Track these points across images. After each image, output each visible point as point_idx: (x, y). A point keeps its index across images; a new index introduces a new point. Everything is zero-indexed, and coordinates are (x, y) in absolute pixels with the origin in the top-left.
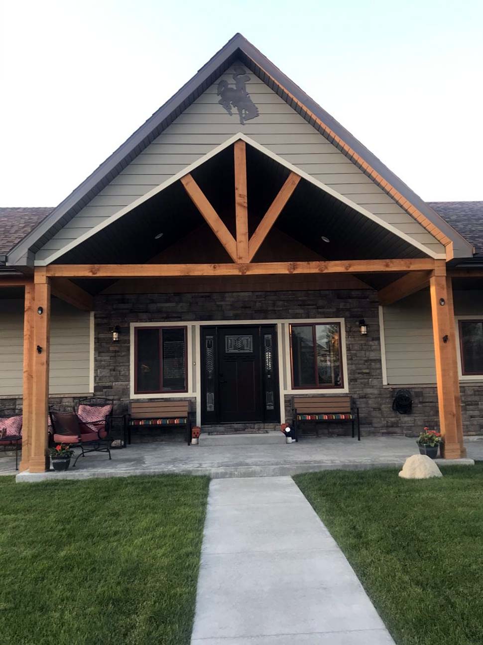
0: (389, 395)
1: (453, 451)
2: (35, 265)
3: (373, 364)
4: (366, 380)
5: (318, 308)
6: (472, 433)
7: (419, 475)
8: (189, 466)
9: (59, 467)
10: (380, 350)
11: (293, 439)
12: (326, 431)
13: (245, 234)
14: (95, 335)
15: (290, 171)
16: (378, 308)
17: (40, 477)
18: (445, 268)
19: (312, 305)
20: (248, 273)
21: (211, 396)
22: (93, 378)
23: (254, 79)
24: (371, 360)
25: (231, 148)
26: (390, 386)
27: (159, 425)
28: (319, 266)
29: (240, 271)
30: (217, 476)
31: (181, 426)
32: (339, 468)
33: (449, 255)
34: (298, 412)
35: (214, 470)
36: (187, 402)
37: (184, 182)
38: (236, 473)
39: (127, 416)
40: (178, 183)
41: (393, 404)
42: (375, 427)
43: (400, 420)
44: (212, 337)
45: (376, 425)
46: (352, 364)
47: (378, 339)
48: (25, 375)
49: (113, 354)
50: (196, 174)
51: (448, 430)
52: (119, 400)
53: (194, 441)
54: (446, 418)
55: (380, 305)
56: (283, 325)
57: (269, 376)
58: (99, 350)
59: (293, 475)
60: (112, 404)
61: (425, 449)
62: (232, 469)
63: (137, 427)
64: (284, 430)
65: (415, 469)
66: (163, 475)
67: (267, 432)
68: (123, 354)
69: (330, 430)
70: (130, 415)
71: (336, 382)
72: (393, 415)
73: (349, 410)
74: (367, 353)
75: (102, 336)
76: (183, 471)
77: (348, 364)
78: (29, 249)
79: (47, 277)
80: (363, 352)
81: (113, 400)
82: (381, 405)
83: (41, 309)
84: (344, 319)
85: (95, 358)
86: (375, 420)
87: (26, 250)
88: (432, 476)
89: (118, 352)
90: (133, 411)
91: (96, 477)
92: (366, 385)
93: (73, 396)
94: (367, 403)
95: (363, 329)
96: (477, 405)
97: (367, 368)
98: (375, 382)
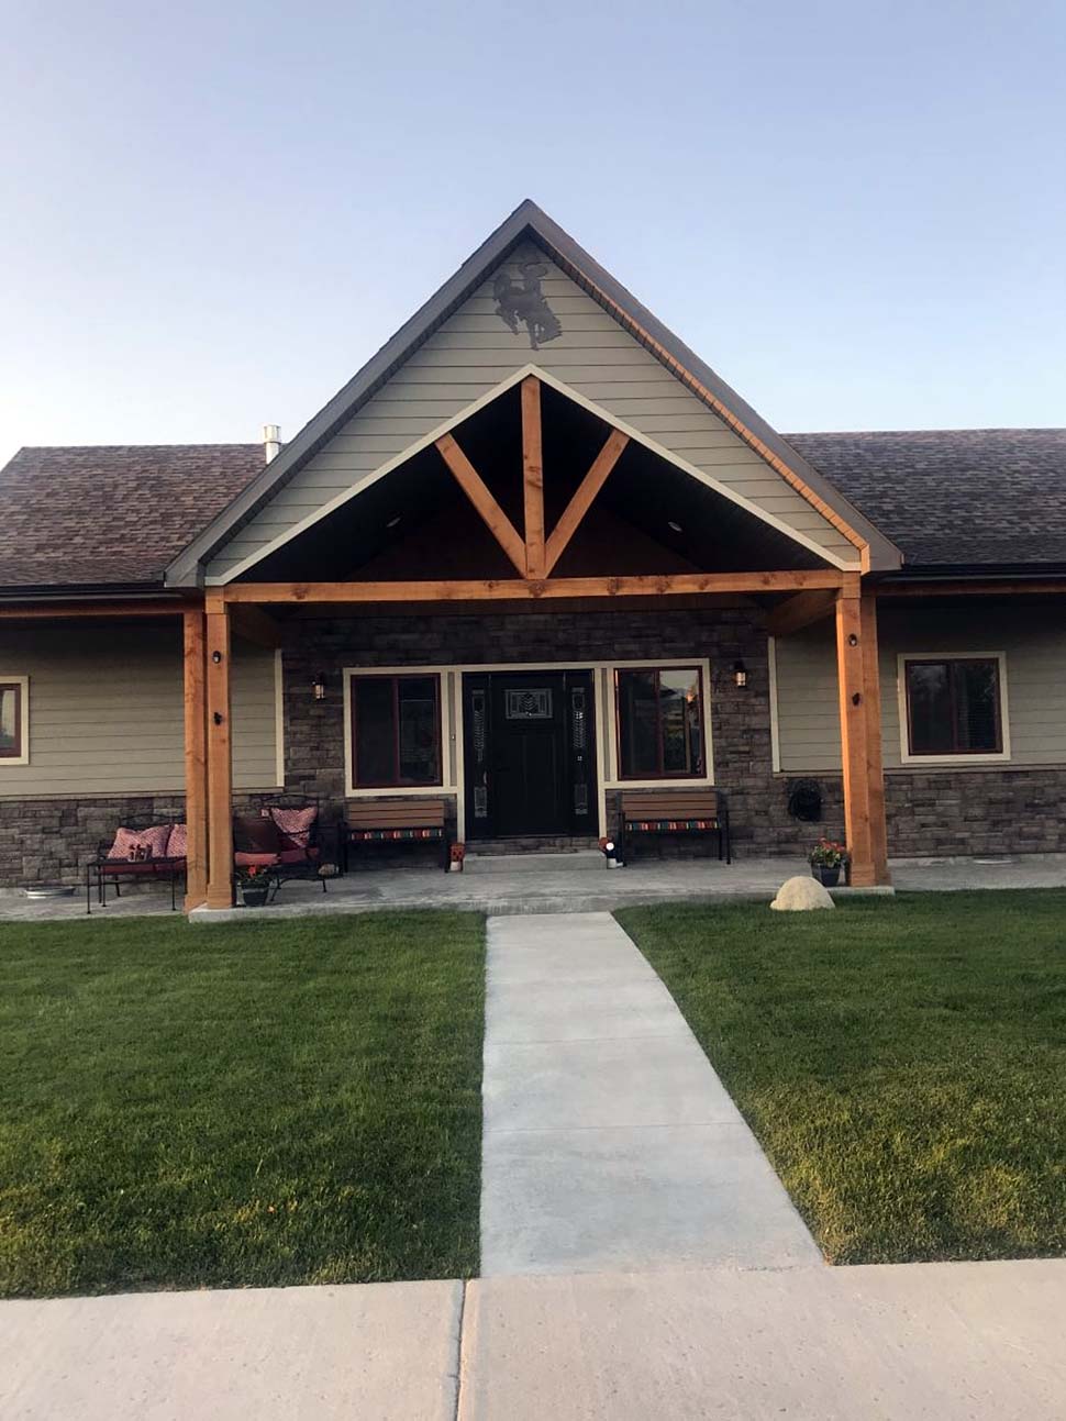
0: (782, 790)
1: (864, 874)
2: (206, 584)
3: (757, 736)
4: (745, 765)
5: (664, 641)
6: (922, 853)
7: (798, 906)
8: (450, 898)
9: (252, 901)
10: (769, 712)
11: (618, 861)
12: (676, 850)
13: (539, 532)
14: (284, 688)
15: (611, 428)
16: (767, 640)
17: (225, 915)
18: (859, 585)
19: (655, 636)
20: (543, 596)
21: (481, 792)
22: (282, 761)
23: (555, 272)
24: (754, 730)
25: (517, 389)
26: (786, 774)
27: (398, 839)
28: (656, 584)
29: (531, 592)
30: (498, 912)
31: (433, 842)
32: (684, 899)
33: (864, 567)
34: (627, 817)
35: (491, 904)
36: (442, 802)
37: (440, 447)
38: (526, 907)
39: (342, 826)
40: (432, 449)
41: (790, 803)
42: (759, 844)
43: (800, 831)
44: (482, 692)
45: (759, 840)
46: (720, 737)
47: (767, 694)
48: (189, 758)
49: (314, 722)
50: (458, 433)
51: (856, 841)
52: (327, 798)
53: (454, 865)
54: (853, 824)
55: (771, 635)
56: (604, 670)
57: (580, 759)
58: (291, 714)
59: (613, 910)
60: (318, 806)
61: (819, 872)
62: (520, 902)
63: (360, 845)
64: (605, 847)
65: (792, 896)
66: (414, 910)
67: (576, 851)
68: (332, 721)
69: (682, 849)
70: (346, 824)
71: (694, 766)
72: (789, 823)
73: (713, 814)
74: (747, 719)
75: (295, 690)
76: (445, 904)
77: (714, 737)
78: (199, 561)
79: (225, 603)
80: (740, 717)
81: (317, 799)
82: (769, 806)
83: (217, 654)
84: (707, 660)
85: (285, 728)
86: (759, 831)
87: (196, 562)
88: (818, 907)
89: (324, 717)
90: (351, 816)
91: (311, 914)
92: (745, 772)
93: (250, 792)
94: (745, 803)
95: (740, 678)
96: (933, 805)
97: (747, 744)
98: (759, 768)
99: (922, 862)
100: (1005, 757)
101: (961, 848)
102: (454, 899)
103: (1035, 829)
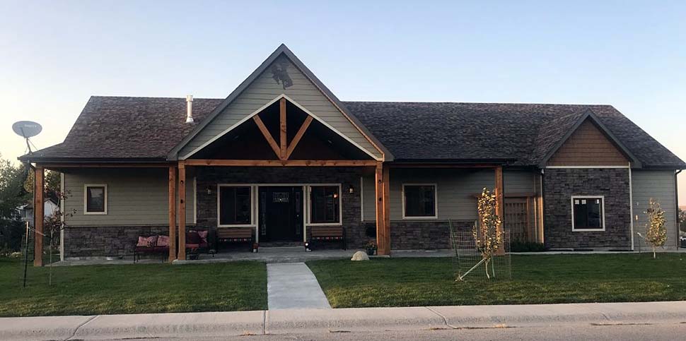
0: (364, 227)
1: (382, 252)
2: (179, 159)
3: (356, 209)
4: (352, 219)
5: (326, 178)
9: (192, 258)
10: (360, 202)
11: (309, 249)
13: (285, 146)
14: (197, 190)
15: (308, 115)
17: (184, 262)
18: (382, 165)
19: (323, 176)
20: (286, 165)
21: (264, 227)
22: (196, 215)
23: (290, 65)
24: (356, 207)
25: (278, 101)
26: (365, 222)
27: (236, 242)
28: (321, 163)
29: (282, 164)
30: (269, 262)
31: (248, 243)
32: (327, 259)
33: (383, 159)
34: (313, 235)
35: (268, 260)
36: (250, 230)
37: (254, 119)
38: (279, 261)
39: (217, 236)
40: (252, 119)
41: (366, 232)
44: (265, 193)
47: (360, 196)
49: (207, 202)
50: (260, 115)
51: (380, 242)
52: (212, 228)
53: (255, 250)
55: (361, 177)
56: (306, 187)
57: (298, 216)
58: (199, 199)
59: (305, 261)
60: (208, 230)
61: (368, 252)
62: (277, 260)
63: (223, 243)
64: (305, 245)
65: (357, 257)
66: (244, 261)
67: (295, 246)
68: (213, 202)
69: (331, 246)
71: (336, 219)
72: (365, 237)
73: (342, 234)
74: (353, 204)
75: (201, 191)
76: (253, 260)
77: (343, 209)
78: (177, 152)
79: (185, 165)
80: (351, 203)
81: (208, 228)
82: (360, 232)
83: (182, 181)
84: (341, 184)
85: (197, 204)
86: (356, 241)
88: (363, 260)
89: (211, 200)
90: (220, 234)
91: (211, 262)
92: (352, 221)
93: (189, 225)
94: (352, 231)
95: (351, 190)
96: (412, 233)
97: (353, 212)
98: (357, 220)
99: (408, 251)
100: (436, 217)
101: (421, 247)
102: (256, 258)
103: (444, 241)
